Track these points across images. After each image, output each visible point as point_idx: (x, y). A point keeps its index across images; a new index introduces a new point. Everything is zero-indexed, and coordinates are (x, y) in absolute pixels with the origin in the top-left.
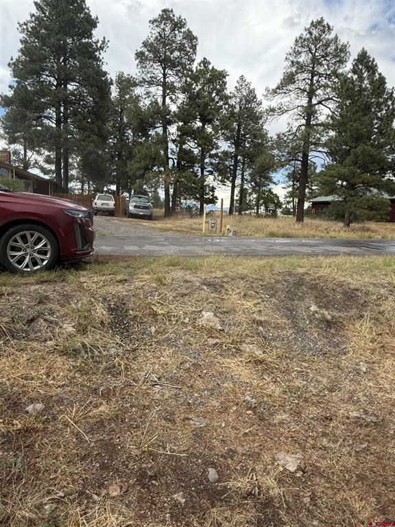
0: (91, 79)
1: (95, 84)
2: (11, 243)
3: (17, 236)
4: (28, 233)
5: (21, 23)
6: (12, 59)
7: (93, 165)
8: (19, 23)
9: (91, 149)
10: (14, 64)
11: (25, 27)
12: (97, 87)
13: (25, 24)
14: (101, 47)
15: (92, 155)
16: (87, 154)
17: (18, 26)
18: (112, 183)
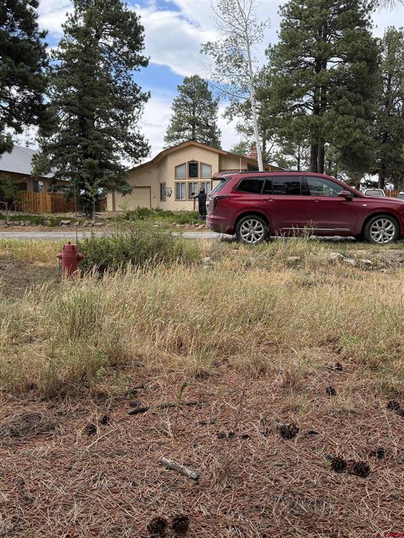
0: (359, 52)
1: (364, 57)
2: (373, 226)
3: (376, 222)
4: (382, 220)
5: (282, 6)
6: (270, 46)
7: (358, 154)
8: (280, 6)
9: (358, 136)
10: (272, 51)
11: (286, 9)
12: (365, 60)
13: (287, 6)
14: (369, 6)
15: (358, 144)
16: (351, 142)
17: (279, 9)
18: (374, 173)
